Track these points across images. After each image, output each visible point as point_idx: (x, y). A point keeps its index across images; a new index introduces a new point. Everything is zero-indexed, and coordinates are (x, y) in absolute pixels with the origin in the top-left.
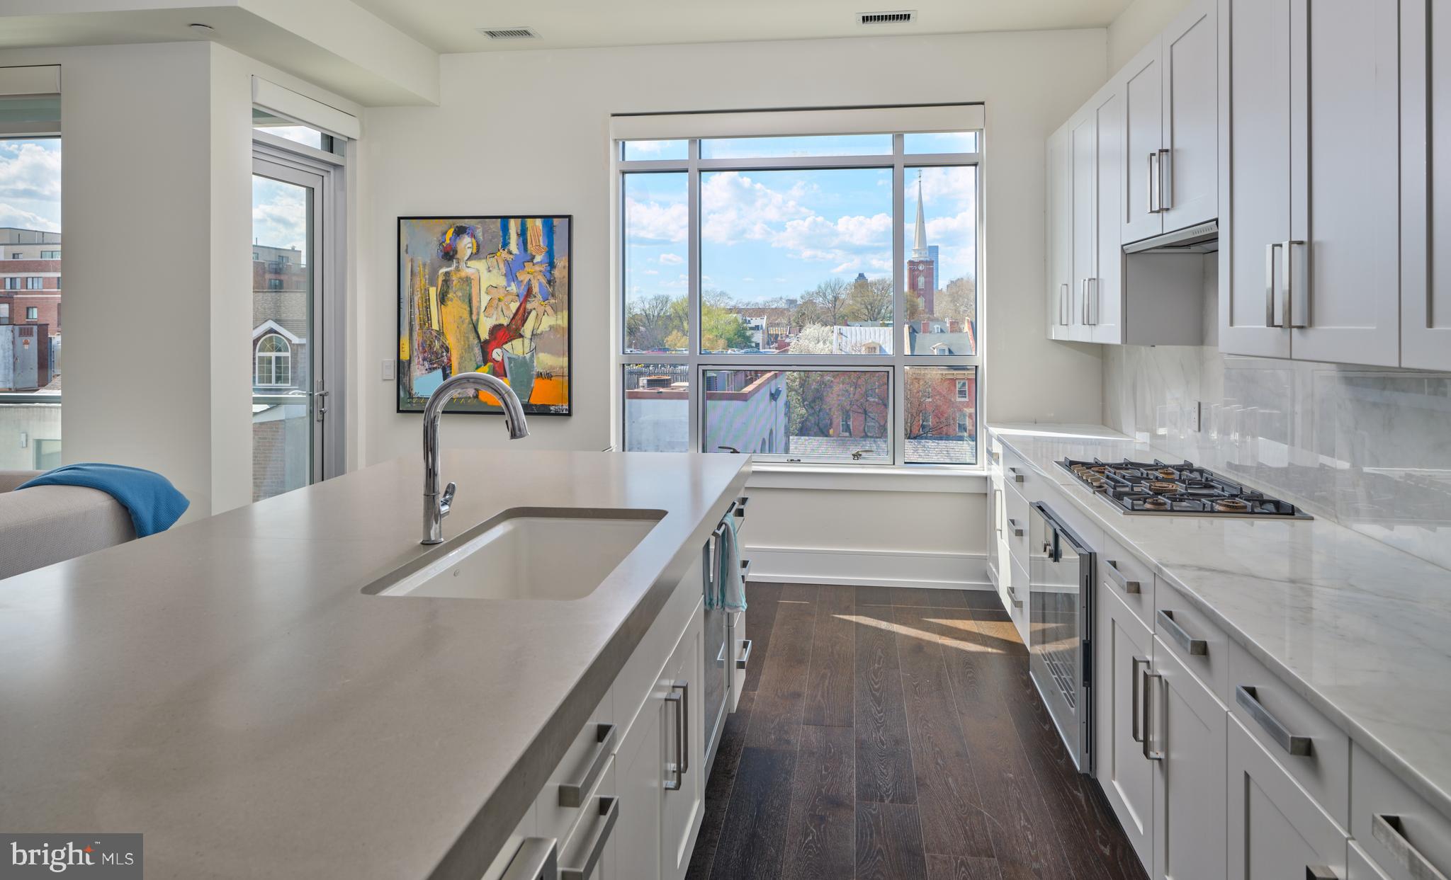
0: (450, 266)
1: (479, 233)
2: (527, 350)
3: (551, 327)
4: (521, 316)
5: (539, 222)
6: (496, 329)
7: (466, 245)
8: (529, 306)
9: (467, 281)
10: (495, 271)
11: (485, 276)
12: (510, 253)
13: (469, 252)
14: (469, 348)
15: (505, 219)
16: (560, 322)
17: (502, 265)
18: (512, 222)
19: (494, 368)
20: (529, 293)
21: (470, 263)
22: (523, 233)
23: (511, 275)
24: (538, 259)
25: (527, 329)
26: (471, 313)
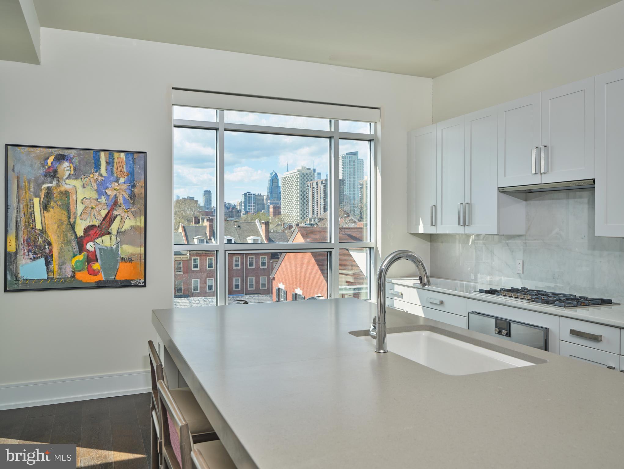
0: (51, 182)
1: (76, 160)
2: (114, 243)
3: (132, 227)
4: (109, 219)
5: (123, 155)
6: (88, 230)
7: (65, 168)
8: (115, 213)
9: (66, 194)
10: (88, 188)
11: (80, 190)
12: (101, 175)
13: (67, 173)
14: (68, 243)
15: (97, 152)
16: (138, 224)
17: (95, 185)
18: (102, 154)
19: (88, 256)
20: (115, 204)
21: (68, 181)
22: (109, 163)
23: (101, 192)
24: (122, 180)
25: (114, 227)
26: (69, 218)
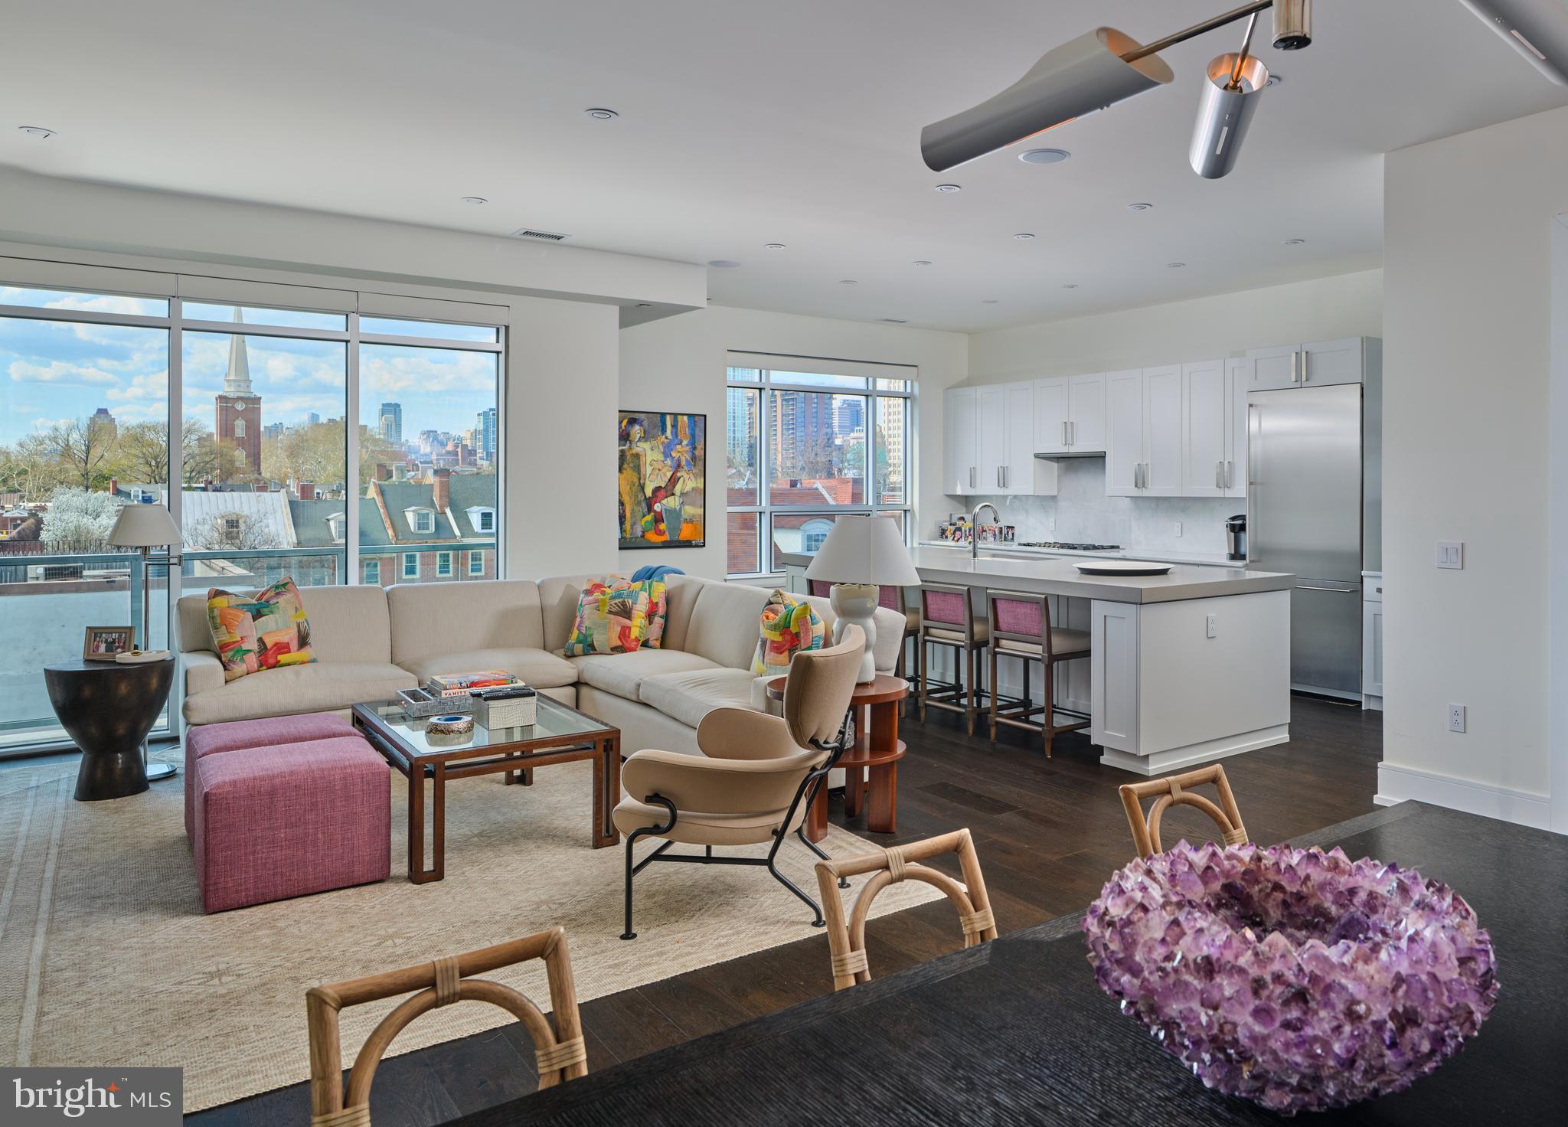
0: (625, 445)
1: (645, 423)
2: (677, 504)
3: (693, 489)
4: (673, 480)
5: (685, 418)
6: (657, 490)
7: (636, 431)
8: (679, 474)
9: (637, 456)
10: (656, 450)
11: (649, 452)
12: (667, 438)
13: (638, 436)
14: (639, 503)
15: (663, 415)
16: (699, 485)
17: (661, 447)
18: (668, 418)
19: (655, 517)
20: (679, 466)
21: (639, 444)
22: (674, 426)
23: (667, 454)
24: (685, 442)
25: (678, 489)
26: (640, 479)
